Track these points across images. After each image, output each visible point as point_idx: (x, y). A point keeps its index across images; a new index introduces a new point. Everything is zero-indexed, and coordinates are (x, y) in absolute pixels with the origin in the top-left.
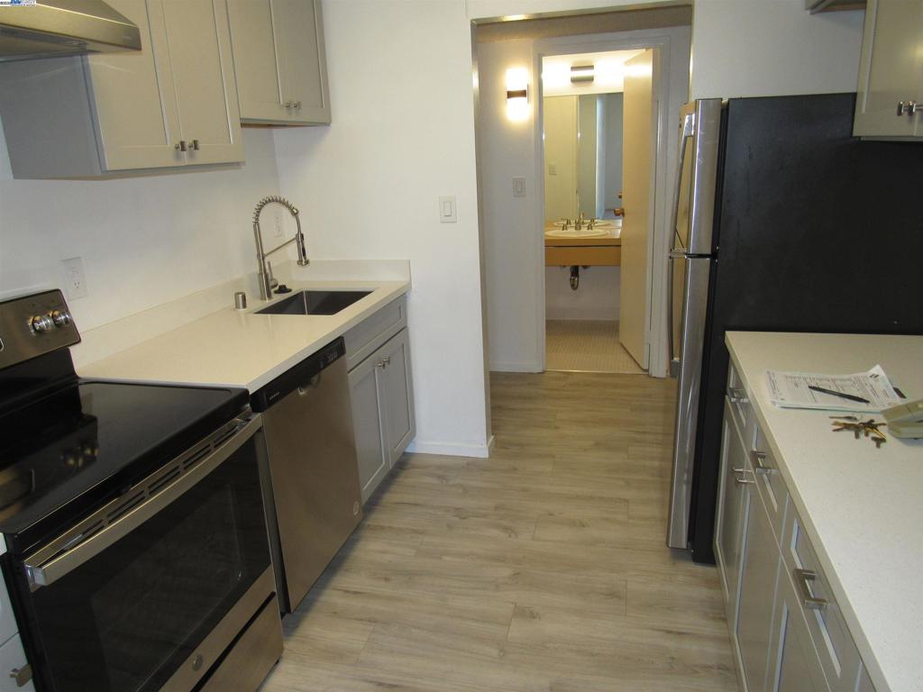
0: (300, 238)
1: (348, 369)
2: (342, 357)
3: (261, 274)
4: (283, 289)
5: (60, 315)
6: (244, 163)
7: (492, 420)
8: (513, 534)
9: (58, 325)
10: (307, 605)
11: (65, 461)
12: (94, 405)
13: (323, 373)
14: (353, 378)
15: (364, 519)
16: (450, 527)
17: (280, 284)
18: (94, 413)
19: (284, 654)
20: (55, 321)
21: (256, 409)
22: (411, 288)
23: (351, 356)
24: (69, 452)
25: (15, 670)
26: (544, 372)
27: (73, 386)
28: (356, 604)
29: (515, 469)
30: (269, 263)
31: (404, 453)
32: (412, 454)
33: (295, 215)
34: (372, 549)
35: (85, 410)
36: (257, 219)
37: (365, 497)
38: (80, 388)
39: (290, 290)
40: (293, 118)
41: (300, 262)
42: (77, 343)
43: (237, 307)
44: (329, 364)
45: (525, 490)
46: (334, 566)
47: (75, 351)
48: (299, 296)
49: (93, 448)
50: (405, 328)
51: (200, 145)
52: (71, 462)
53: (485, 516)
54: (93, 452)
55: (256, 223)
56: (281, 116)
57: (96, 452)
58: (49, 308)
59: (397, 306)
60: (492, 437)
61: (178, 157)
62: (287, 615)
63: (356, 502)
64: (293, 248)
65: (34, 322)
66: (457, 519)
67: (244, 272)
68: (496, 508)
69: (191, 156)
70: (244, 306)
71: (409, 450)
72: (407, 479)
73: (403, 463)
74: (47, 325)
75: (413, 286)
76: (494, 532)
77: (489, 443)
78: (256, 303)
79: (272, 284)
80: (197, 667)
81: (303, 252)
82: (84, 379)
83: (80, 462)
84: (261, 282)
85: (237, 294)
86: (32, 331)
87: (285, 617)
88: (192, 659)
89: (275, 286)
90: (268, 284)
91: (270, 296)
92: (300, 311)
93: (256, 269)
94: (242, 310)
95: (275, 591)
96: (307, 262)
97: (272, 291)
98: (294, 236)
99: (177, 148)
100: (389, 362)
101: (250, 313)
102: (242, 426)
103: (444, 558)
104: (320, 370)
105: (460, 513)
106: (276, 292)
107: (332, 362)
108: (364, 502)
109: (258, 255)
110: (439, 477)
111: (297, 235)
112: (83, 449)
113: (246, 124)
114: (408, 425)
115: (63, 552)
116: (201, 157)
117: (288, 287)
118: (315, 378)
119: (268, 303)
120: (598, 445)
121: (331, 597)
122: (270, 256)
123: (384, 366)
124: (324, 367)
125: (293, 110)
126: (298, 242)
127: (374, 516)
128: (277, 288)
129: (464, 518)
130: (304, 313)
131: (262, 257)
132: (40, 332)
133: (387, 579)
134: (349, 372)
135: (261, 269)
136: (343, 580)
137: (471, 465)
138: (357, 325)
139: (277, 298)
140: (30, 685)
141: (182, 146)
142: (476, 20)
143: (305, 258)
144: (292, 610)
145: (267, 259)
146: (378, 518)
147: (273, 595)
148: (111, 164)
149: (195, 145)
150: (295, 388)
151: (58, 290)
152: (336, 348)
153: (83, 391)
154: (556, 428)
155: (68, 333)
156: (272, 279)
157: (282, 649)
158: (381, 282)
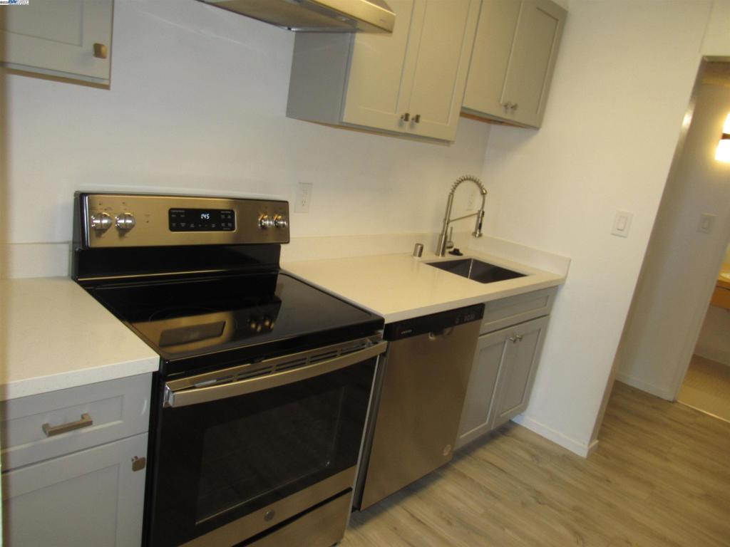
0: (481, 214)
1: (481, 333)
2: (477, 321)
3: (442, 235)
4: (456, 252)
5: (280, 220)
6: (453, 142)
7: (603, 425)
8: (581, 542)
9: (278, 227)
10: (377, 510)
11: (250, 323)
12: (284, 292)
13: (457, 328)
14: (483, 341)
15: (454, 461)
16: (524, 504)
17: (455, 247)
18: (282, 297)
19: (342, 541)
20: (276, 223)
21: (386, 337)
22: (564, 284)
23: (487, 323)
24: (255, 319)
25: (136, 457)
26: (674, 402)
27: (273, 273)
28: (416, 531)
29: (608, 481)
30: (452, 228)
31: (510, 422)
32: (516, 425)
33: (483, 194)
34: (448, 490)
35: (276, 293)
36: (453, 191)
37: (459, 445)
38: (279, 276)
39: (461, 255)
40: (508, 116)
41: (475, 233)
42: (285, 243)
43: (414, 255)
44: (464, 322)
45: (610, 505)
46: (412, 489)
47: (284, 249)
48: (467, 261)
49: (272, 320)
50: (546, 316)
51: (421, 120)
52: (253, 326)
53: (560, 511)
54: (270, 324)
55: (452, 194)
56: (498, 112)
57: (272, 326)
58: (276, 212)
59: (547, 294)
60: (597, 441)
61: (401, 125)
62: (357, 511)
63: (449, 446)
64: (474, 221)
65: (262, 219)
66: (533, 500)
67: (429, 230)
68: (575, 509)
69: (412, 126)
70: (420, 255)
71: (515, 420)
72: (504, 444)
73: (505, 429)
74: (270, 224)
75: (567, 282)
76: (563, 530)
77: (590, 447)
78: (429, 255)
79: (448, 245)
80: (269, 518)
81: (480, 226)
82: (285, 271)
83: (259, 328)
84: (440, 241)
85: (418, 244)
86: (260, 225)
87: (354, 513)
88: (266, 511)
89: (451, 247)
90: (444, 244)
91: (443, 254)
92: (464, 274)
93: (440, 231)
94: (417, 258)
95: (354, 487)
96: (480, 235)
97: (447, 250)
98: (477, 212)
99: (402, 118)
100: (521, 339)
101: (422, 262)
102: (369, 346)
103: (507, 530)
104: (456, 325)
105: (539, 497)
106: (450, 253)
107: (467, 322)
108: (456, 448)
109: (445, 220)
110: (533, 456)
111: (479, 212)
112: (264, 321)
113: (466, 114)
114: (522, 398)
115: (194, 388)
116: (419, 129)
117: (461, 251)
118: (448, 330)
119: (440, 259)
120: (708, 497)
121: (398, 514)
122: (454, 222)
123: (515, 341)
124: (458, 324)
125: (510, 110)
126: (479, 217)
127: (463, 463)
128: (452, 250)
129: (540, 503)
130: (466, 276)
131: (447, 221)
132: (264, 227)
133: (449, 523)
134: (481, 335)
135: (443, 231)
136: (414, 505)
137: (566, 458)
138: (501, 299)
139: (449, 258)
140: (143, 472)
141: (406, 117)
142: (708, 57)
143: (480, 231)
144: (361, 510)
145: (451, 225)
146: (465, 466)
147: (349, 490)
148: (347, 118)
149: (417, 119)
150: (426, 331)
151: (287, 202)
152: (475, 311)
153: (280, 279)
154: (666, 459)
155: (283, 234)
156: (450, 241)
157: (342, 536)
158: (538, 271)
